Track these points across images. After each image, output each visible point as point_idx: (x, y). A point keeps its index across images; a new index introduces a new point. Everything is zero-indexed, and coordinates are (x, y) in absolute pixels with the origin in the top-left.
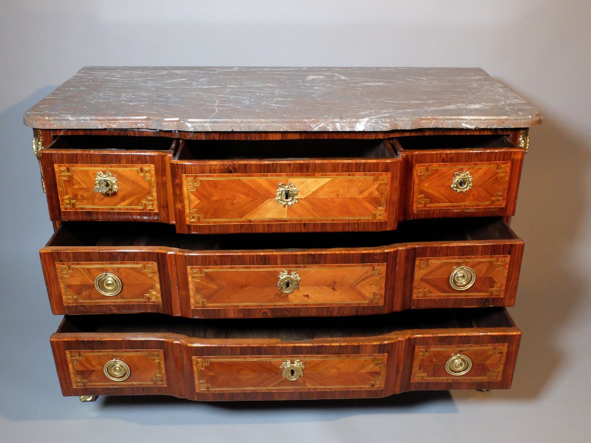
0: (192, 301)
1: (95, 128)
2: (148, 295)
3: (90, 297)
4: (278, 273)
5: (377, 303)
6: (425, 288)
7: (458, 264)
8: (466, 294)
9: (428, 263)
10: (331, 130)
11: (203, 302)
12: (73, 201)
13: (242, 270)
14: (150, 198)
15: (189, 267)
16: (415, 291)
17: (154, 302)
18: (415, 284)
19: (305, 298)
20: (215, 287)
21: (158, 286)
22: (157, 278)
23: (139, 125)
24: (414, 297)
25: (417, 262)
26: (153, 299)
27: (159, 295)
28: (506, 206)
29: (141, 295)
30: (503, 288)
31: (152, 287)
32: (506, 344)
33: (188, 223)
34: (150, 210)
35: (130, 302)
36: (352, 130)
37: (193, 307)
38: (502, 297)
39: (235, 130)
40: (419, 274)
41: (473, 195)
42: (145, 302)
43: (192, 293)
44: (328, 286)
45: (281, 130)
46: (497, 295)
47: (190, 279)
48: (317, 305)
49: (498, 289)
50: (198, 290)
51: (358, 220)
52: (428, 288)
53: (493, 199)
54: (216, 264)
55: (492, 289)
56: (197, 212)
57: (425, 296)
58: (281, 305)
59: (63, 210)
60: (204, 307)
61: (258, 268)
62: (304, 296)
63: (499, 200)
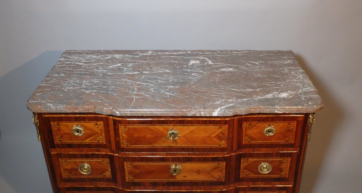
0: (127, 178)
1: (66, 112)
2: (105, 174)
3: (76, 175)
4: (170, 166)
5: (221, 180)
6: (246, 173)
7: (264, 161)
8: (268, 175)
9: (247, 161)
10: (198, 116)
11: (132, 179)
12: (61, 139)
13: (151, 164)
14: (101, 137)
15: (125, 162)
16: (241, 174)
17: (107, 177)
18: (241, 170)
19: (184, 177)
20: (138, 171)
21: (110, 170)
22: (109, 166)
23: (90, 111)
24: (241, 176)
25: (242, 160)
26: (107, 176)
27: (110, 174)
28: (294, 143)
29: (102, 174)
30: (288, 173)
31: (107, 170)
32: (285, 191)
33: (122, 147)
34: (101, 143)
35: (96, 177)
36: (210, 115)
37: (127, 181)
38: (287, 177)
39: (144, 115)
40: (242, 166)
41: (276, 137)
42: (103, 177)
43: (126, 175)
44: (196, 172)
45: (170, 116)
46: (285, 176)
47: (125, 167)
48: (190, 181)
49: (285, 173)
50: (130, 173)
51: (211, 147)
52: (248, 172)
53: (287, 139)
54: (138, 161)
55: (281, 173)
56: (126, 142)
57: (247, 176)
58: (172, 181)
59: (55, 143)
60: (133, 181)
61: (160, 163)
62: (184, 176)
63: (290, 140)
